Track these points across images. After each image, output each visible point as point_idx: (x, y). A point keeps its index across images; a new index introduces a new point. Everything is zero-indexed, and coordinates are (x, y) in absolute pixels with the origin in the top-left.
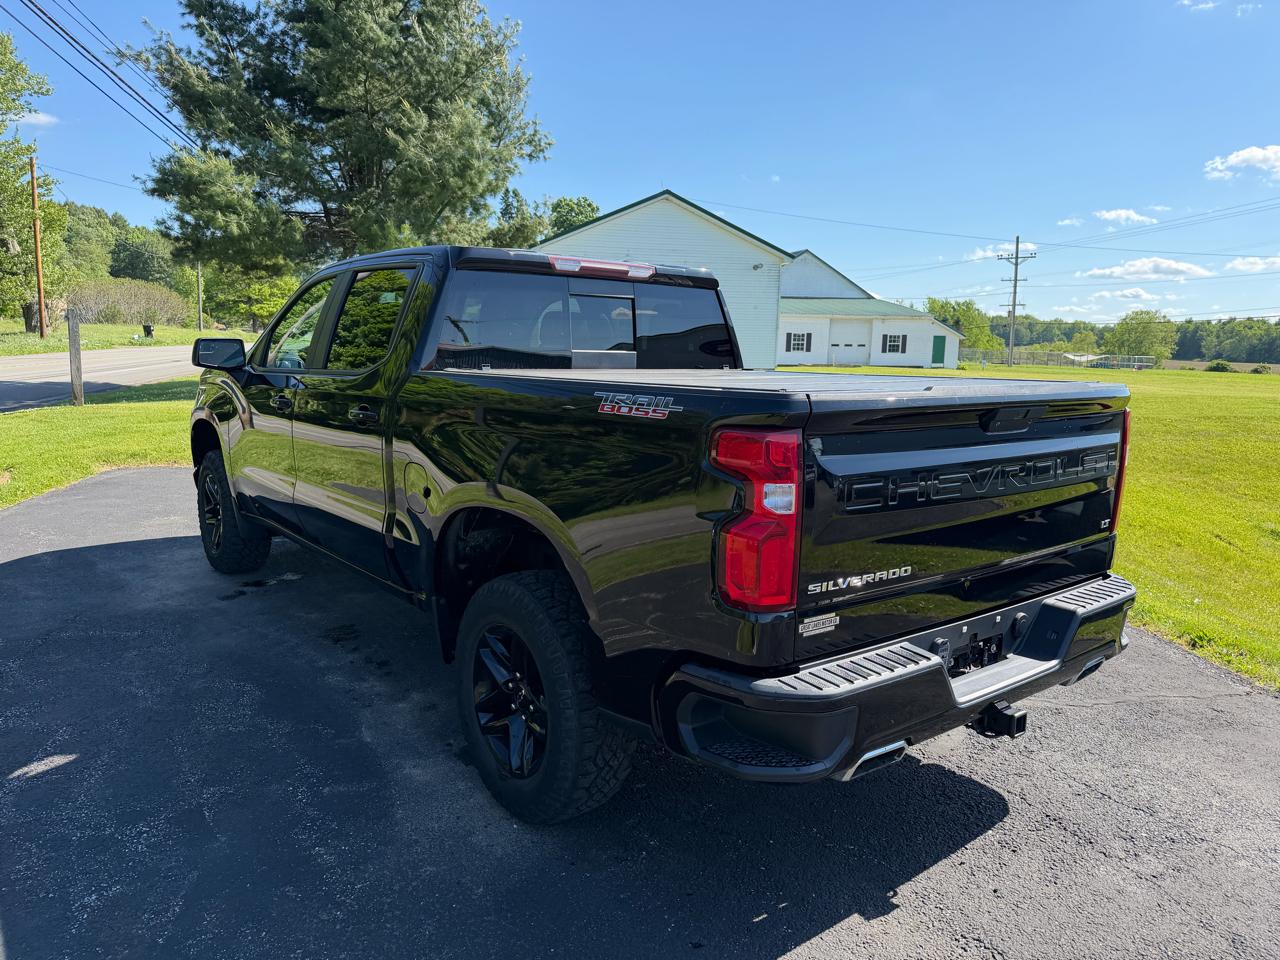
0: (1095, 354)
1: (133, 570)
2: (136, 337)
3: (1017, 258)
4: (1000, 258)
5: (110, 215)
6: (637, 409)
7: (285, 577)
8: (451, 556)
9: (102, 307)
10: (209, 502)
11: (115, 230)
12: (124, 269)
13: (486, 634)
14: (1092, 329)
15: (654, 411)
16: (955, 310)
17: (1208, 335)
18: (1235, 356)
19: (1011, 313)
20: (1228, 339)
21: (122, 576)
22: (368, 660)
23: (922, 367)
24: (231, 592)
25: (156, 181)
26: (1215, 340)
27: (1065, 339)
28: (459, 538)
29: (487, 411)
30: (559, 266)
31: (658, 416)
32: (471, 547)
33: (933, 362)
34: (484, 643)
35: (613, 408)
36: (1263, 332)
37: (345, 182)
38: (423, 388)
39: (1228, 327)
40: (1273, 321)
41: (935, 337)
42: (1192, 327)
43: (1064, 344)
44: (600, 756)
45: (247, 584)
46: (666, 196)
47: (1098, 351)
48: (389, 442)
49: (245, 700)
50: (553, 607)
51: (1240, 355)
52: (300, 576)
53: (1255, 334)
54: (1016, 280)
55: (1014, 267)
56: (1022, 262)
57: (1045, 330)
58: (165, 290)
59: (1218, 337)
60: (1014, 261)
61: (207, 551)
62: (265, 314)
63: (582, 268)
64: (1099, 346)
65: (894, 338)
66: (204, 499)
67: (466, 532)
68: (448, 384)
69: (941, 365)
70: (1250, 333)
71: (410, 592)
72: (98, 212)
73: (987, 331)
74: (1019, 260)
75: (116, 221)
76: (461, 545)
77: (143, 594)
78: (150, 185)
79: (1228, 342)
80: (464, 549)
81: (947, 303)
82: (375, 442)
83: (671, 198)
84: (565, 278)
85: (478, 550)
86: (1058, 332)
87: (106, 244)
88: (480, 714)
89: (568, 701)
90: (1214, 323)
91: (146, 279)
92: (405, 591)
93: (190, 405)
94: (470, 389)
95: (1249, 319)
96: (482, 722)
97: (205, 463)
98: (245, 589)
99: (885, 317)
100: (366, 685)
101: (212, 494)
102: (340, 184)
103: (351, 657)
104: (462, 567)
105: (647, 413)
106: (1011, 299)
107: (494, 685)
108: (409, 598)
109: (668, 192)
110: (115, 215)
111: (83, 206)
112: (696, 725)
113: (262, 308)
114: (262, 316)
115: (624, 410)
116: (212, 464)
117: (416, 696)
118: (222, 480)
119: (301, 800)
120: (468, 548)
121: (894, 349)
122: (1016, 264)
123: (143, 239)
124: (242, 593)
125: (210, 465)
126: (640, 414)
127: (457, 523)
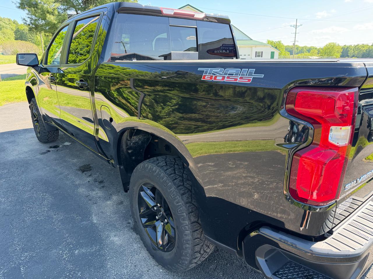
0: (318, 56)
1: (9, 142)
3: (296, 26)
4: (291, 26)
5: (12, 20)
6: (228, 77)
7: (65, 144)
8: (124, 147)
9: (12, 50)
10: (35, 117)
11: (15, 25)
12: (19, 38)
13: (143, 186)
14: (316, 49)
15: (241, 78)
16: (275, 44)
17: (351, 50)
18: (358, 56)
19: (294, 44)
20: (356, 51)
21: (5, 145)
22: (95, 181)
24: (45, 151)
25: (20, 4)
26: (353, 51)
27: (307, 52)
28: (127, 139)
29: (135, 80)
30: (165, 12)
31: (245, 81)
32: (133, 143)
34: (142, 190)
35: (211, 77)
36: (367, 48)
37: (83, 4)
38: (112, 71)
39: (357, 47)
40: (370, 45)
41: (271, 52)
42: (346, 47)
43: (307, 54)
44: (202, 250)
45: (51, 147)
46: (188, 6)
47: (318, 55)
48: (93, 94)
49: (45, 202)
50: (176, 179)
51: (360, 56)
52: (70, 143)
53: (364, 49)
54: (296, 33)
55: (295, 29)
56: (298, 27)
57: (301, 49)
58: (32, 44)
59: (354, 50)
60: (295, 27)
61: (36, 134)
63: (175, 13)
64: (318, 54)
65: (259, 53)
66: (33, 116)
67: (131, 137)
68: (119, 68)
70: (363, 48)
71: (108, 159)
72: (9, 19)
73: (284, 50)
74: (297, 27)
75: (15, 22)
76: (129, 142)
77: (12, 153)
79: (356, 52)
80: (130, 144)
81: (273, 42)
82: (87, 94)
83: (189, 7)
84: (168, 18)
85: (136, 144)
86: (305, 50)
87: (12, 30)
88: (142, 219)
89: (187, 227)
90: (352, 46)
91: (26, 41)
92: (107, 159)
93: (25, 81)
94: (128, 70)
95: (363, 44)
96: (143, 222)
97: (31, 103)
98: (50, 149)
99: (256, 46)
100: (94, 193)
101: (35, 113)
102: (82, 5)
103: (89, 179)
104: (130, 151)
105: (236, 80)
106: (294, 39)
107: (148, 207)
108: (108, 161)
109: (188, 5)
110: (14, 20)
111: (4, 18)
112: (266, 259)
115: (219, 78)
116: (33, 103)
117: (115, 198)
118: (37, 109)
119: (65, 259)
120: (132, 144)
121: (259, 56)
122: (296, 28)
123: (23, 28)
124: (49, 151)
125: (33, 104)
126: (231, 80)
127: (126, 134)
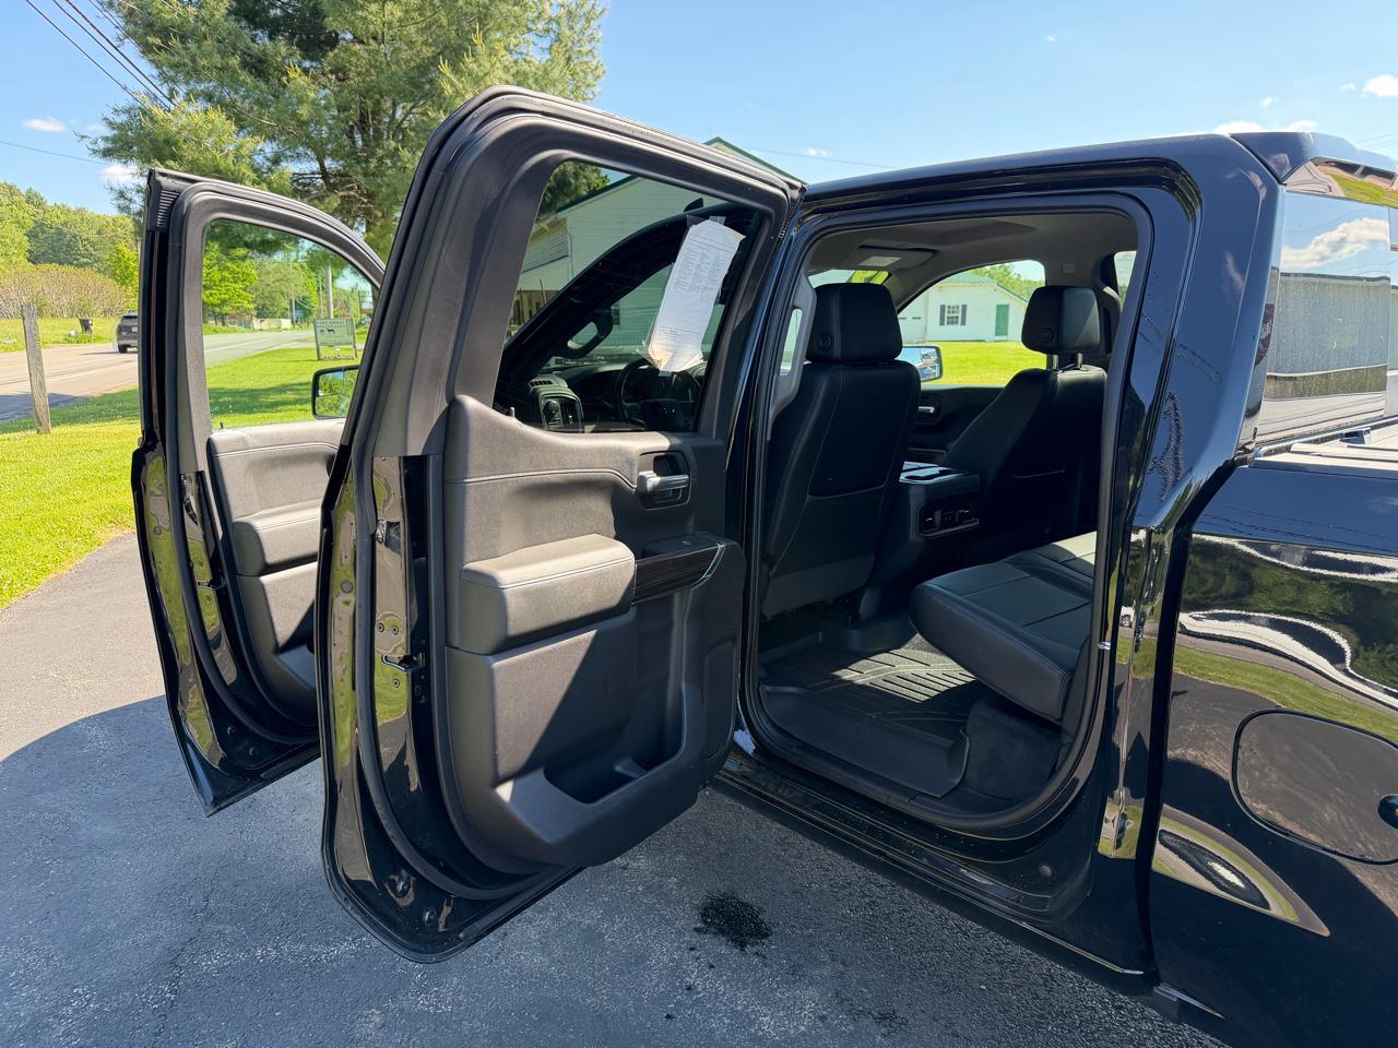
2: (73, 333)
5: (23, 191)
9: (25, 299)
11: (31, 209)
12: (43, 254)
23: (983, 341)
33: (996, 335)
41: (998, 307)
46: (716, 144)
58: (98, 276)
62: (216, 302)
65: (953, 309)
69: (1004, 338)
72: (11, 188)
75: (33, 199)
78: (102, 145)
83: (724, 146)
87: (22, 225)
91: (71, 264)
109: (719, 140)
110: (30, 190)
113: (211, 295)
114: (212, 305)
121: (953, 321)
123: (63, 218)
